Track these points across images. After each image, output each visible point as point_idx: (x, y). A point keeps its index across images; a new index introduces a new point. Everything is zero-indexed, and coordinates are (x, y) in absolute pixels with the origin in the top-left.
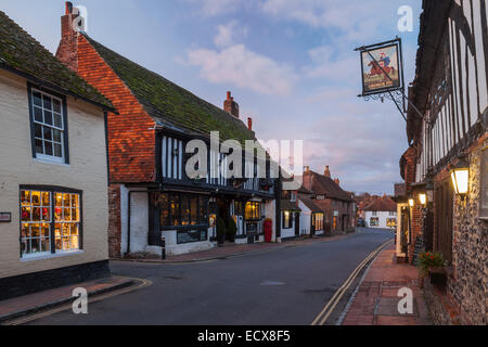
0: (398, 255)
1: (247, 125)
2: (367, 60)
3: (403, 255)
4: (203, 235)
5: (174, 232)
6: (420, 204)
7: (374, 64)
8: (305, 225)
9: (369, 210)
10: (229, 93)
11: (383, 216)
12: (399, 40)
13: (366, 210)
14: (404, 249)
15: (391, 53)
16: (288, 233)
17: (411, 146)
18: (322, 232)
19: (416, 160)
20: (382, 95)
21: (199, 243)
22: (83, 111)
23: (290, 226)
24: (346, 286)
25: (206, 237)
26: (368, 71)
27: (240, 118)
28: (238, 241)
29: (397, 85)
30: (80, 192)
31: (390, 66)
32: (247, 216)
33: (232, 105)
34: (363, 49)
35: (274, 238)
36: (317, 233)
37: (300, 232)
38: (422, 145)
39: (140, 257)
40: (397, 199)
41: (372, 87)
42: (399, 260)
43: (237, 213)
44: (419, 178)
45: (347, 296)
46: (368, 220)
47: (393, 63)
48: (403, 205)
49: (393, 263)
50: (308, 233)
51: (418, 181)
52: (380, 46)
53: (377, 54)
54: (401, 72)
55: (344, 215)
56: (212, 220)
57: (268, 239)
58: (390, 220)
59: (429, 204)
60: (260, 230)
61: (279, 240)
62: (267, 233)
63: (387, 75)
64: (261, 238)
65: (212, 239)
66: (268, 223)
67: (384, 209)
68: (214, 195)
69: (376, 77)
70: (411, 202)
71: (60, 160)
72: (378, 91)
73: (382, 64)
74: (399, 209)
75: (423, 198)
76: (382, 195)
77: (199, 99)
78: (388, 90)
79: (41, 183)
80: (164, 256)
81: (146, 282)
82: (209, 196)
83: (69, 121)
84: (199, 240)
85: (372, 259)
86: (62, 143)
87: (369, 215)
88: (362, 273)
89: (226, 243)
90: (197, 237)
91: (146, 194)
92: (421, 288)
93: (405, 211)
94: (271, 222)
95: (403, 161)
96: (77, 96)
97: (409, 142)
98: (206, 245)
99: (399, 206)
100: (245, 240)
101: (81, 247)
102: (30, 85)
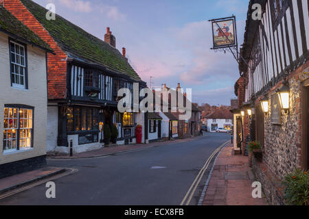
0: (235, 149)
1: (122, 53)
2: (216, 28)
3: (239, 149)
4: (95, 138)
5: (77, 136)
6: (248, 114)
7: (220, 30)
8: (165, 130)
9: (210, 118)
10: (108, 29)
11: (221, 123)
12: (234, 17)
13: (207, 118)
14: (239, 145)
15: (230, 25)
16: (153, 136)
17: (242, 76)
18: (177, 135)
19: (245, 86)
20: (225, 49)
21: (93, 144)
22: (35, 53)
23: (155, 131)
24: (205, 167)
25: (98, 139)
26: (216, 34)
27: (116, 48)
28: (119, 143)
29: (233, 44)
30: (32, 108)
31: (229, 32)
32: (125, 123)
33: (111, 38)
34: (214, 21)
35: (143, 141)
36: (173, 136)
37: (162, 136)
38: (248, 79)
39: (52, 155)
40: (233, 111)
41: (219, 44)
42: (236, 153)
43: (117, 121)
44: (247, 99)
45: (207, 172)
46: (209, 125)
47: (231, 30)
48: (238, 115)
49: (232, 155)
50: (167, 136)
51: (246, 101)
52: (223, 19)
53: (221, 24)
54: (235, 36)
55: (192, 122)
56: (101, 126)
57: (139, 141)
58: (227, 126)
59: (253, 115)
60: (133, 134)
61: (147, 141)
62: (138, 137)
63: (227, 37)
64: (134, 140)
65: (101, 141)
66: (138, 129)
67: (221, 117)
68: (103, 108)
69: (221, 38)
70: (243, 113)
71: (23, 87)
72: (222, 46)
73: (224, 31)
74: (235, 118)
75: (250, 112)
76: (220, 106)
77: (88, 34)
78: (228, 46)
79: (15, 103)
80: (71, 154)
81: (73, 170)
82: (99, 109)
83: (28, 60)
84: (93, 142)
85: (218, 153)
86: (24, 75)
87: (210, 122)
88: (213, 161)
89: (111, 144)
90: (91, 140)
91: (57, 107)
92: (250, 167)
93: (239, 119)
94: (141, 127)
95: (237, 86)
96: (34, 44)
97: (241, 73)
98: (97, 145)
99: (235, 115)
100: (122, 142)
101: (32, 146)
102: (10, 39)
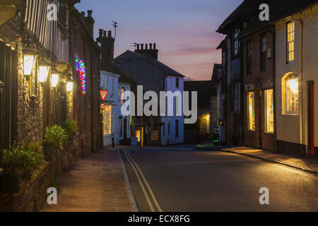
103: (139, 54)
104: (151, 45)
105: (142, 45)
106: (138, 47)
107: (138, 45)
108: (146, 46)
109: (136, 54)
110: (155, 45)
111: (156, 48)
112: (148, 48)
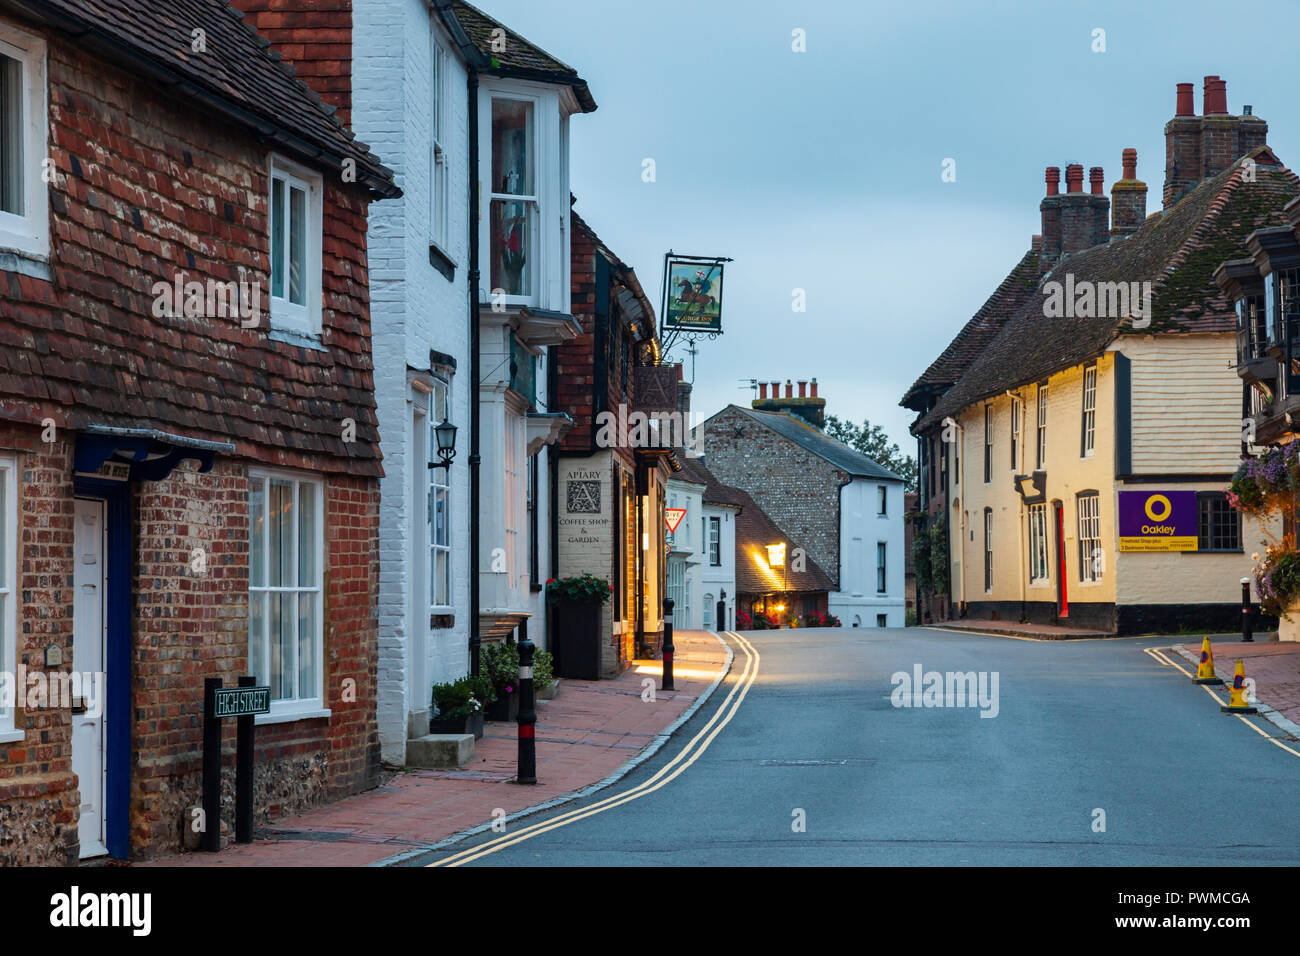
103: (768, 416)
104: (802, 385)
105: (776, 386)
106: (763, 393)
107: (763, 386)
108: (789, 388)
109: (758, 414)
110: (814, 386)
111: (820, 395)
112: (796, 394)
